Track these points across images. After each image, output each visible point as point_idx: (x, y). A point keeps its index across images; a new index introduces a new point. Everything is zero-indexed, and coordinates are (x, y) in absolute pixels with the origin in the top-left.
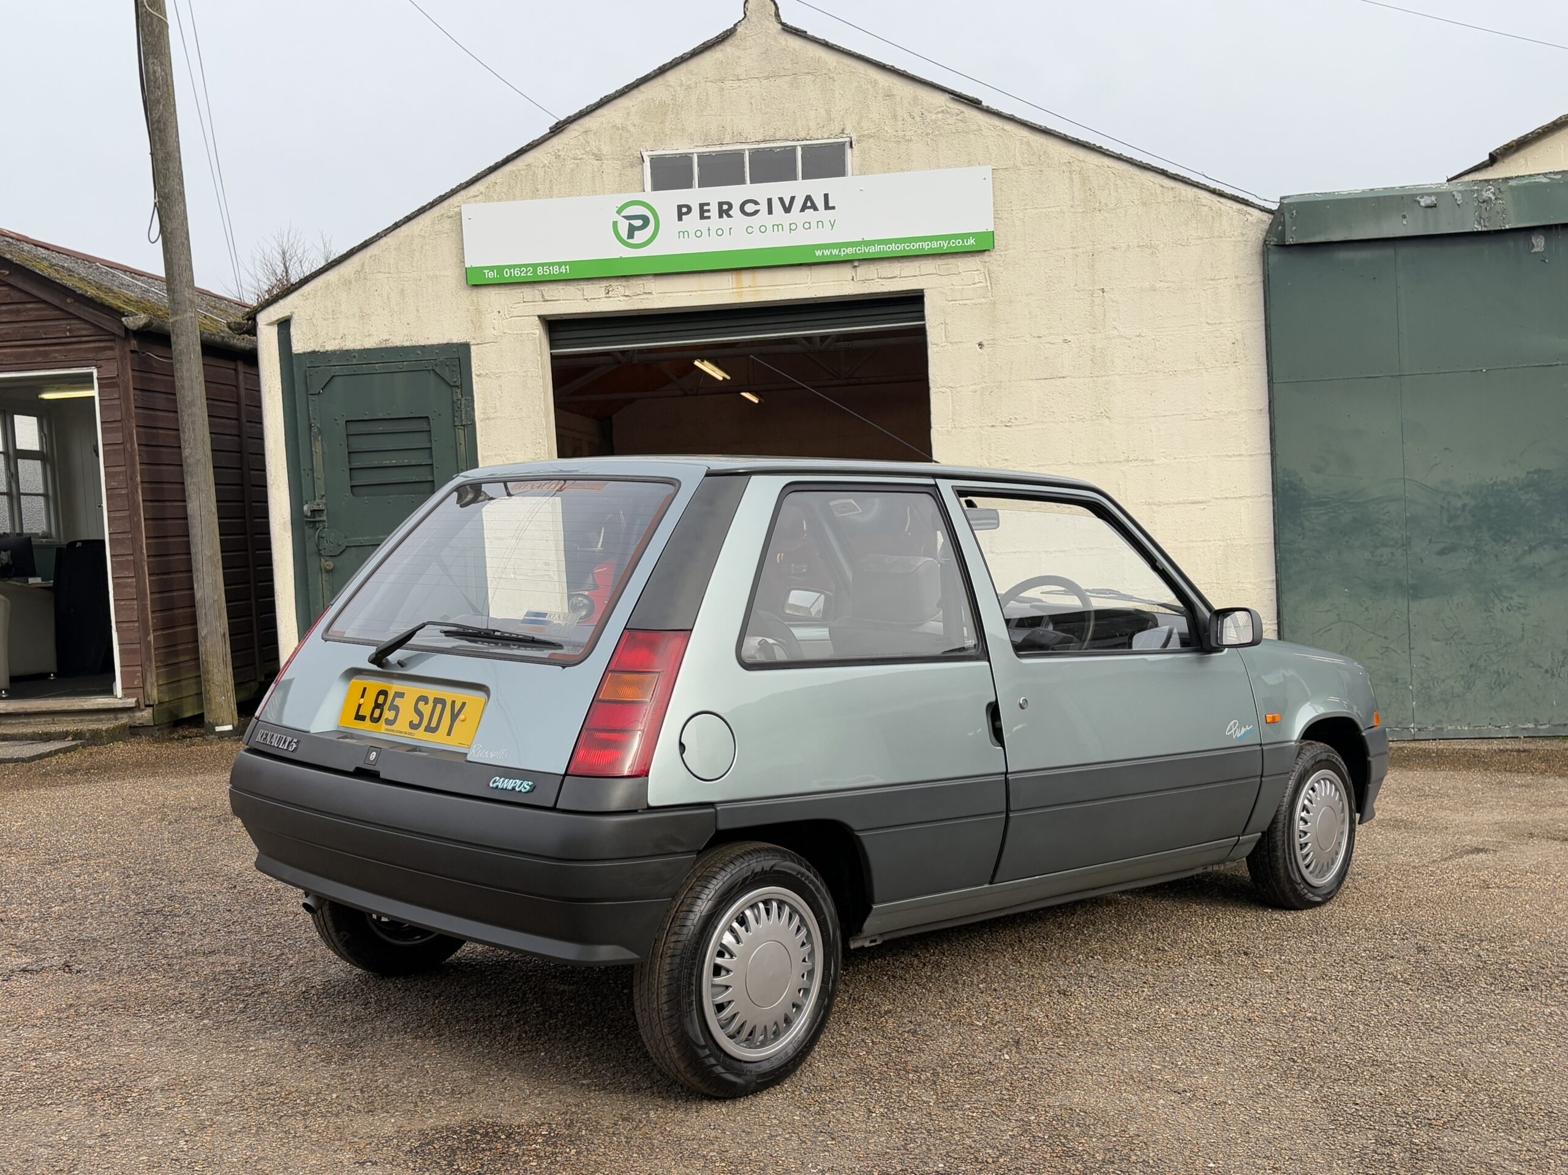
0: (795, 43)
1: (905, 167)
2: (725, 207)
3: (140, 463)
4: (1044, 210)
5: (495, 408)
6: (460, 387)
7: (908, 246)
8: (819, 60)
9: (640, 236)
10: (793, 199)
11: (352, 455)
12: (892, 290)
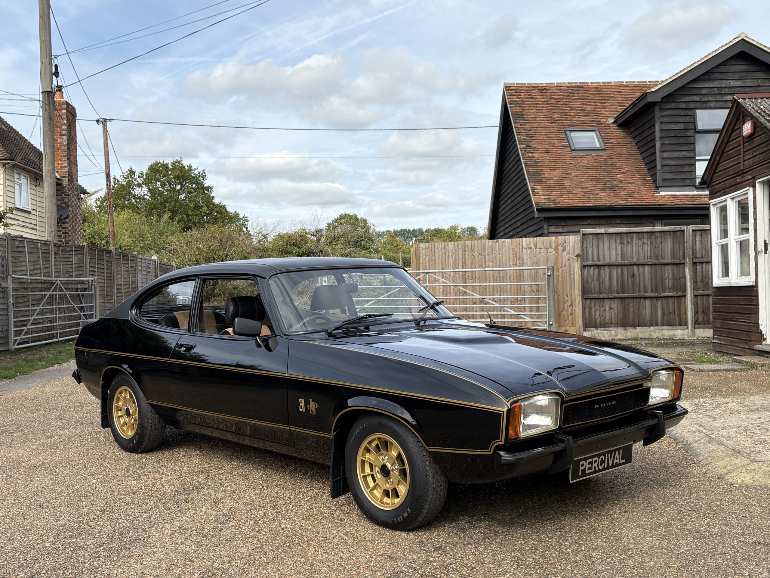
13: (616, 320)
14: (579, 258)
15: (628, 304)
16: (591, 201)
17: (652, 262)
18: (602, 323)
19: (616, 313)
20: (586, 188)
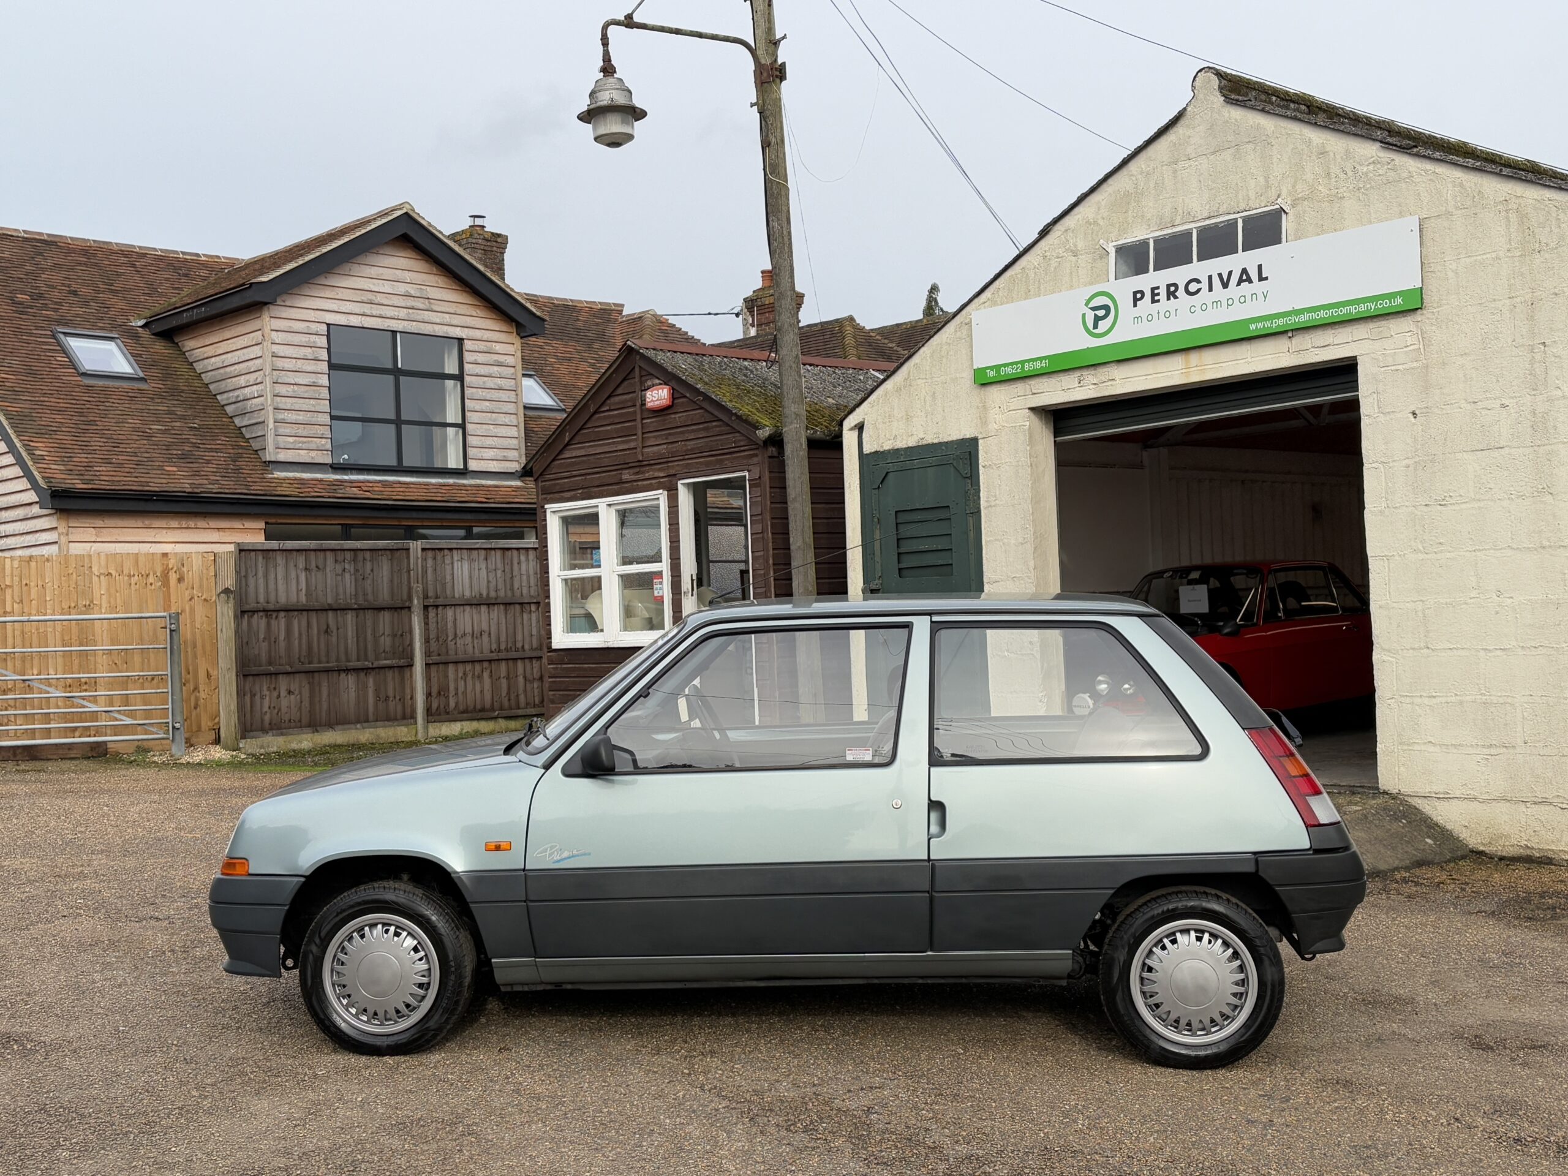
0: (1237, 114)
1: (1338, 227)
2: (1172, 289)
3: (773, 549)
4: (1479, 258)
5: (995, 496)
6: (970, 478)
7: (1336, 312)
8: (1258, 127)
9: (1103, 325)
10: (1230, 273)
11: (901, 542)
12: (1325, 359)
13: (298, 714)
14: (232, 596)
15: (320, 684)
16: (156, 481)
17: (359, 605)
18: (274, 722)
19: (299, 700)
20: (135, 454)
